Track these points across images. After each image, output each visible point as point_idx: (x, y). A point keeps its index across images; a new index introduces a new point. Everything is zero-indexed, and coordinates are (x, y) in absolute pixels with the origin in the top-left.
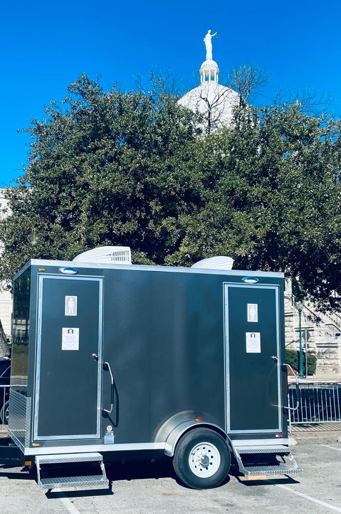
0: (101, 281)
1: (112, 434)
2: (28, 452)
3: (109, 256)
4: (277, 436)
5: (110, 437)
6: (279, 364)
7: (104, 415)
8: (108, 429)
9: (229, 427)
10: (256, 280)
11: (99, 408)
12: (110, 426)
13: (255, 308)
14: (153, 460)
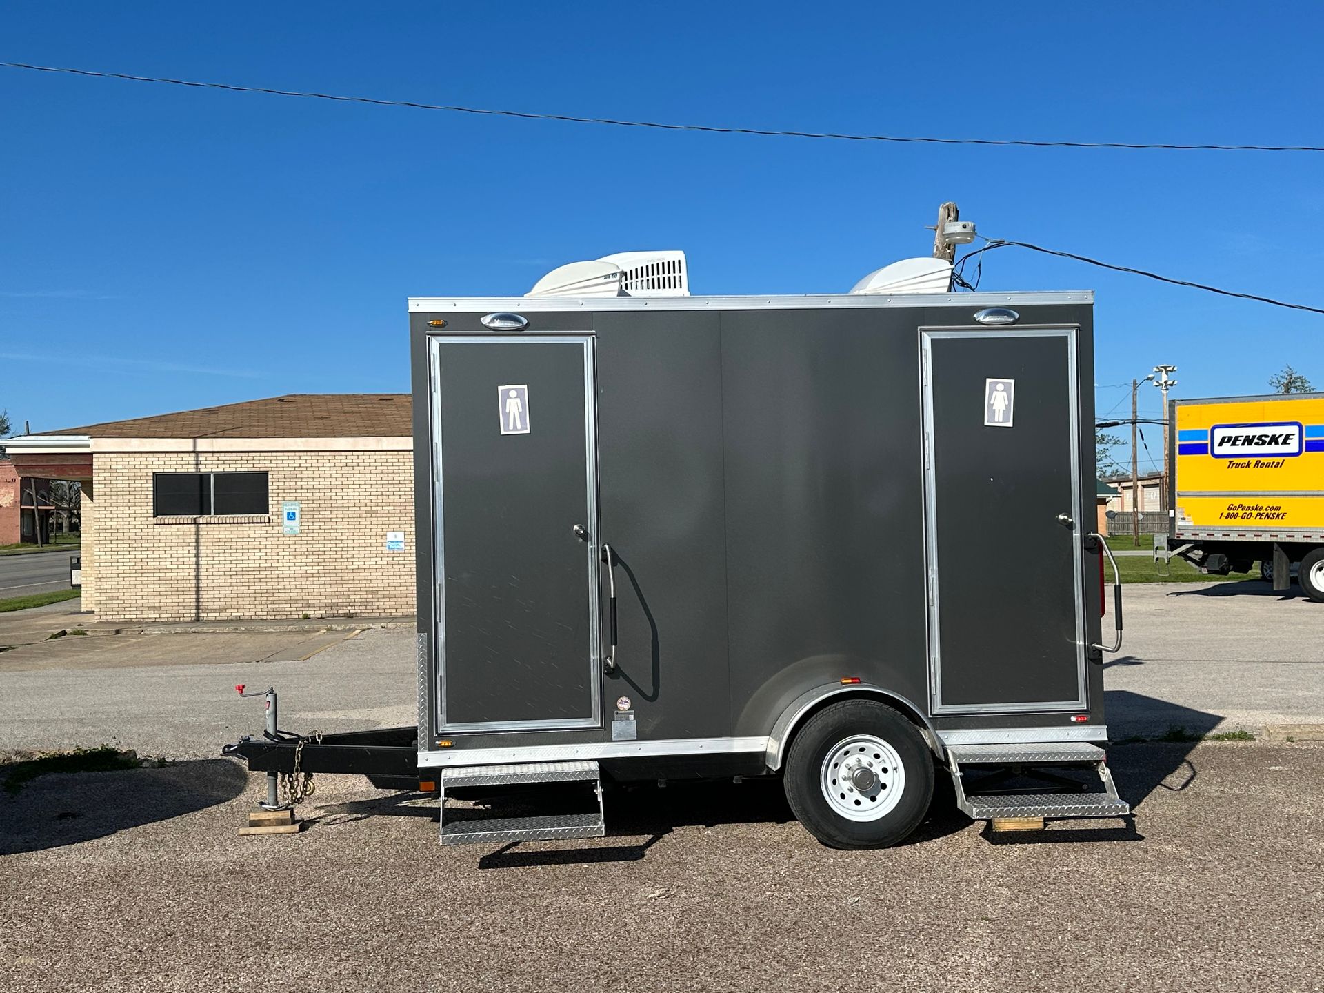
0: (588, 343)
1: (632, 717)
2: (426, 759)
3: (611, 279)
4: (1073, 719)
5: (626, 724)
6: (1076, 535)
7: (611, 673)
8: (620, 706)
9: (938, 698)
10: (1013, 316)
11: (594, 657)
12: (624, 699)
13: (1006, 390)
14: (737, 780)
